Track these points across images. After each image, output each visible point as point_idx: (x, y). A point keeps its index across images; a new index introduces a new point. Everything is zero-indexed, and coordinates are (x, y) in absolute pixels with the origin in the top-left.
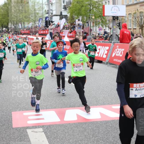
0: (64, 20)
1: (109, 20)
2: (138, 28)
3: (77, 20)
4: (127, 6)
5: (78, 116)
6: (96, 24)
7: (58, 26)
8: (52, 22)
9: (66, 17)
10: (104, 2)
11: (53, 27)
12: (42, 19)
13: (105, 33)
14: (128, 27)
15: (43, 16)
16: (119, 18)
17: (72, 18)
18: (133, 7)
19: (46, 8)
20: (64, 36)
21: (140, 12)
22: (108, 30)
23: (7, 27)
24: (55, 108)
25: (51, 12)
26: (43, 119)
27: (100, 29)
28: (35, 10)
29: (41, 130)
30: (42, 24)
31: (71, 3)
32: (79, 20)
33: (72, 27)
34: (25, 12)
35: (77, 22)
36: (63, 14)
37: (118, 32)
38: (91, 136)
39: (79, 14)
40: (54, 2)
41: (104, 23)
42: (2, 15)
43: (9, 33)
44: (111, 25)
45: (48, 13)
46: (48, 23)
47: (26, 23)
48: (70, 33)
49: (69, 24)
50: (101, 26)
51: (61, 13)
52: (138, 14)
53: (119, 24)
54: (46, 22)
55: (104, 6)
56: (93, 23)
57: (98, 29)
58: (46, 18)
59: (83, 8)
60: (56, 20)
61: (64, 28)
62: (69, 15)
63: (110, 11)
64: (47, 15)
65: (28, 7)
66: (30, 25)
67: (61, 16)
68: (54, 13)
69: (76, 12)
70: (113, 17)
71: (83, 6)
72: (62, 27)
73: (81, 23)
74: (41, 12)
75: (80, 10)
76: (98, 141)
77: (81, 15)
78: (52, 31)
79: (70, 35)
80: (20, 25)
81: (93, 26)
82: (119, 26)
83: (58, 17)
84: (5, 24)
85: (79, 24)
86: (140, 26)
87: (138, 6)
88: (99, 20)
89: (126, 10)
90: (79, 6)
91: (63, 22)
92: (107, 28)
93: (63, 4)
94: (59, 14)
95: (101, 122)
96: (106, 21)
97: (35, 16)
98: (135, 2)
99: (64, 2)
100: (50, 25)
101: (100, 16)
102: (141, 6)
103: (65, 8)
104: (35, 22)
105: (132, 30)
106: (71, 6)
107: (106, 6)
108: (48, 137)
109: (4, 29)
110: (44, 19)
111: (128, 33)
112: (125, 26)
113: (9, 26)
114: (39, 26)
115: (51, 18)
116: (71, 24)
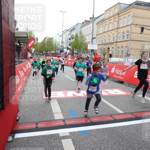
0: (69, 50)
1: (90, 51)
2: (102, 55)
3: (75, 51)
4: (98, 45)
5: (73, 94)
6: (84, 53)
7: (66, 53)
8: (63, 51)
9: (70, 49)
10: (88, 43)
11: (64, 53)
12: (59, 50)
13: (88, 57)
14: (98, 55)
15: (59, 48)
16: (94, 50)
17: (73, 49)
18: (101, 46)
19: (61, 45)
20: (69, 58)
21: (104, 48)
22: (89, 56)
23: (42, 53)
24: (63, 90)
25: (63, 46)
26: (57, 95)
27: (85, 55)
28: (56, 45)
29: (56, 100)
30: (59, 52)
31: (72, 43)
32: (76, 51)
33: (72, 54)
34: (51, 46)
35: (75, 52)
36: (69, 48)
37: (93, 57)
38: (79, 104)
39: (76, 48)
40: (64, 42)
41: (87, 52)
42: (40, 47)
43: (43, 55)
44: (90, 54)
45: (62, 47)
46: (62, 51)
47: (51, 51)
48: (72, 56)
49: (71, 52)
50: (86, 54)
51: (68, 47)
52: (103, 49)
53: (94, 53)
54: (61, 51)
55: (87, 45)
56: (82, 52)
57: (84, 55)
58: (61, 49)
59: (78, 45)
60: (65, 50)
61: (69, 54)
62: (71, 48)
63: (90, 47)
64: (61, 48)
65: (53, 44)
66: (53, 52)
67: (68, 49)
68: (65, 47)
69: (74, 47)
70: (92, 50)
71: (78, 44)
72: (68, 53)
73: (77, 52)
74: (58, 46)
75: (76, 46)
76: (81, 106)
77: (77, 48)
78: (63, 55)
79: (71, 57)
80: (49, 52)
81: (82, 54)
82: (94, 54)
83: (66, 49)
84: (42, 51)
85: (76, 53)
86: (103, 54)
87: (103, 45)
88: (85, 51)
89: (98, 47)
90: (76, 44)
91: (68, 51)
92: (89, 55)
93: (69, 43)
94: (67, 47)
95: (83, 97)
96: (88, 51)
97: (56, 48)
98: (102, 44)
99: (69, 42)
100: (62, 52)
101: (85, 49)
102: (104, 45)
103: (70, 45)
104: (56, 50)
105: (100, 57)
106: (72, 44)
107: (88, 45)
108: (59, 104)
109: (41, 53)
110: (60, 50)
111: (98, 57)
112: (97, 54)
113: (44, 52)
114: (57, 53)
115: (63, 49)
116: (72, 53)
